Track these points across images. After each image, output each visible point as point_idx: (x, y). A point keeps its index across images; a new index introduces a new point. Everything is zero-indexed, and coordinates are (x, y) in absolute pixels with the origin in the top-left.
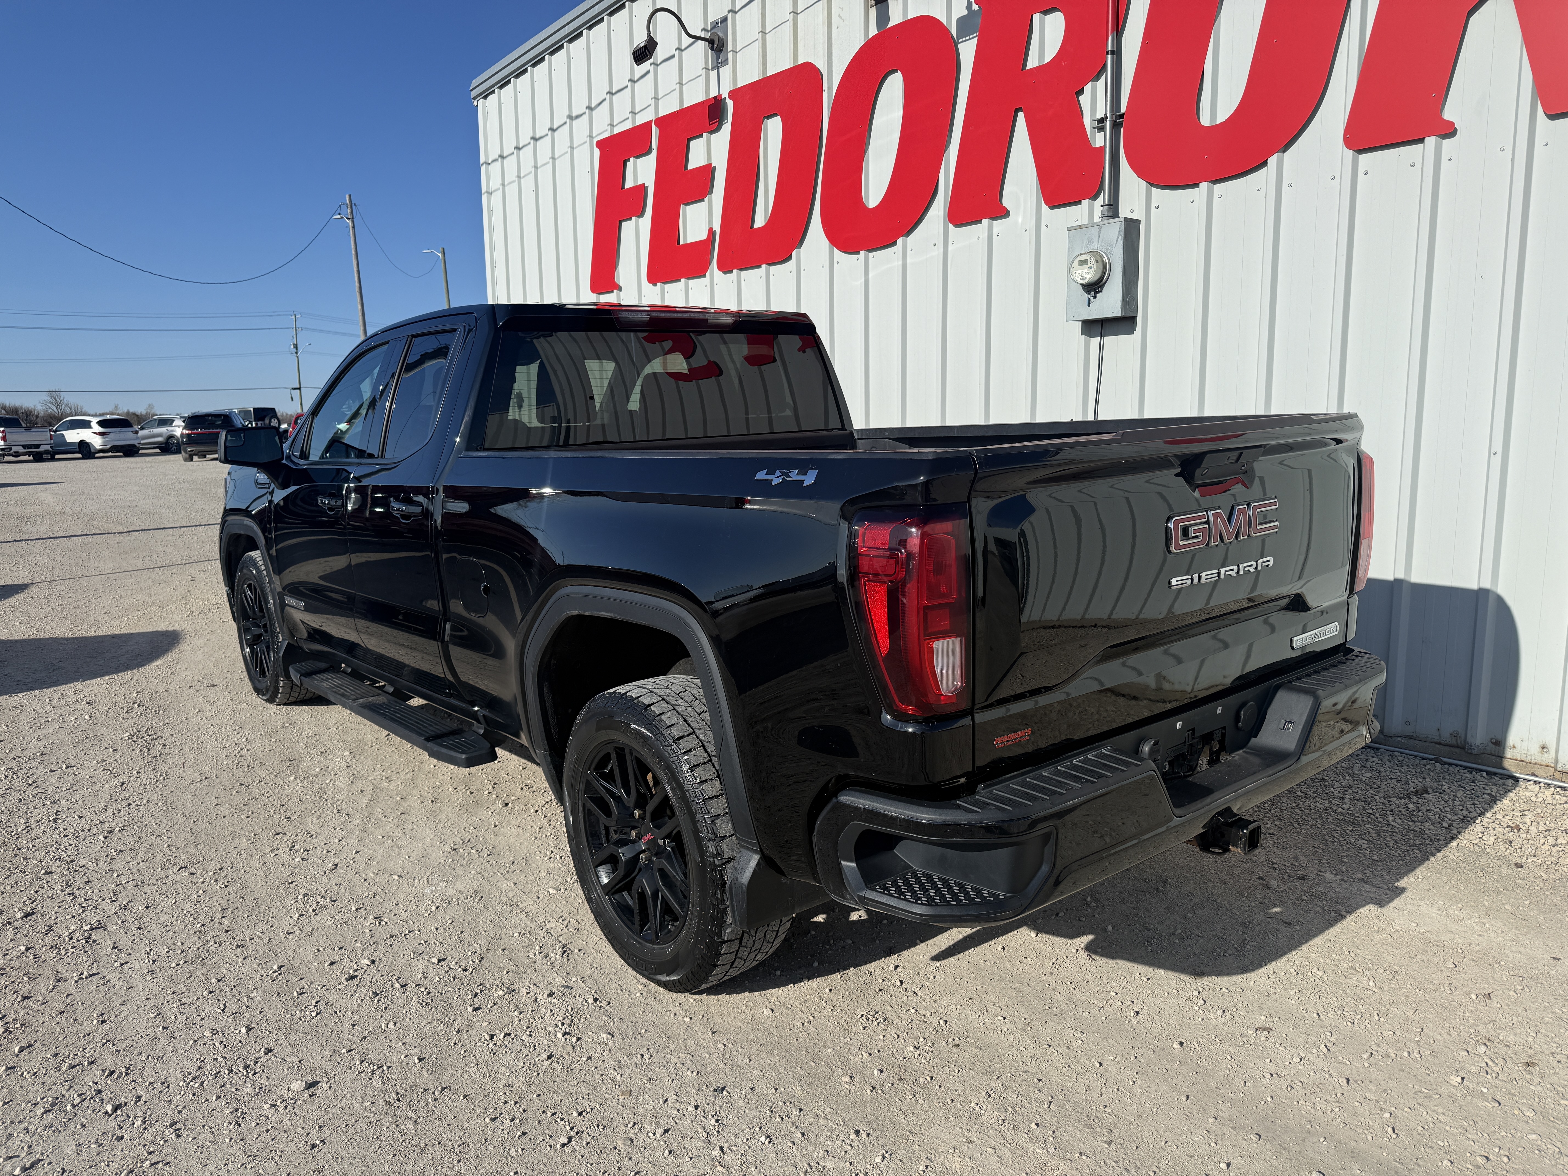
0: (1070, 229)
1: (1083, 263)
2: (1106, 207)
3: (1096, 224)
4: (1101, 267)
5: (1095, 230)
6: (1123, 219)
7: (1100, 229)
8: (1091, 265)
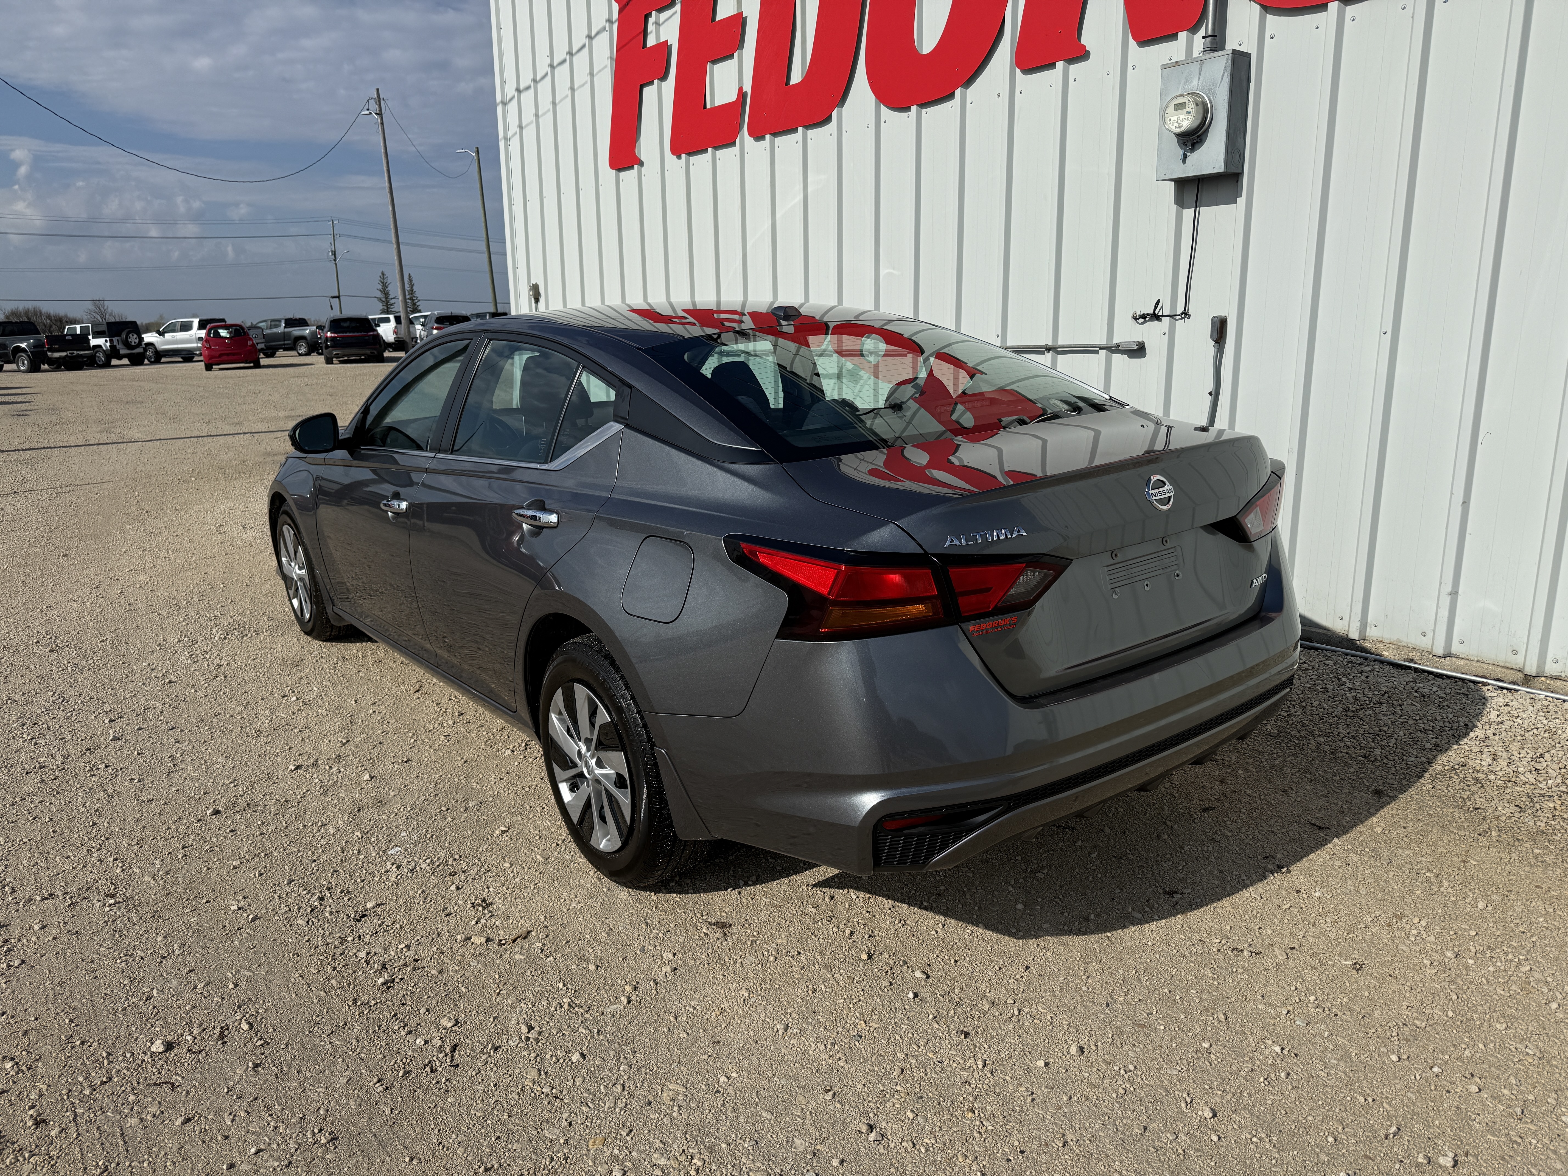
0: (1164, 67)
1: (1179, 107)
2: (1208, 39)
3: (1196, 60)
4: (1201, 111)
5: (1195, 67)
6: (1231, 52)
7: (1201, 65)
8: (1190, 109)
